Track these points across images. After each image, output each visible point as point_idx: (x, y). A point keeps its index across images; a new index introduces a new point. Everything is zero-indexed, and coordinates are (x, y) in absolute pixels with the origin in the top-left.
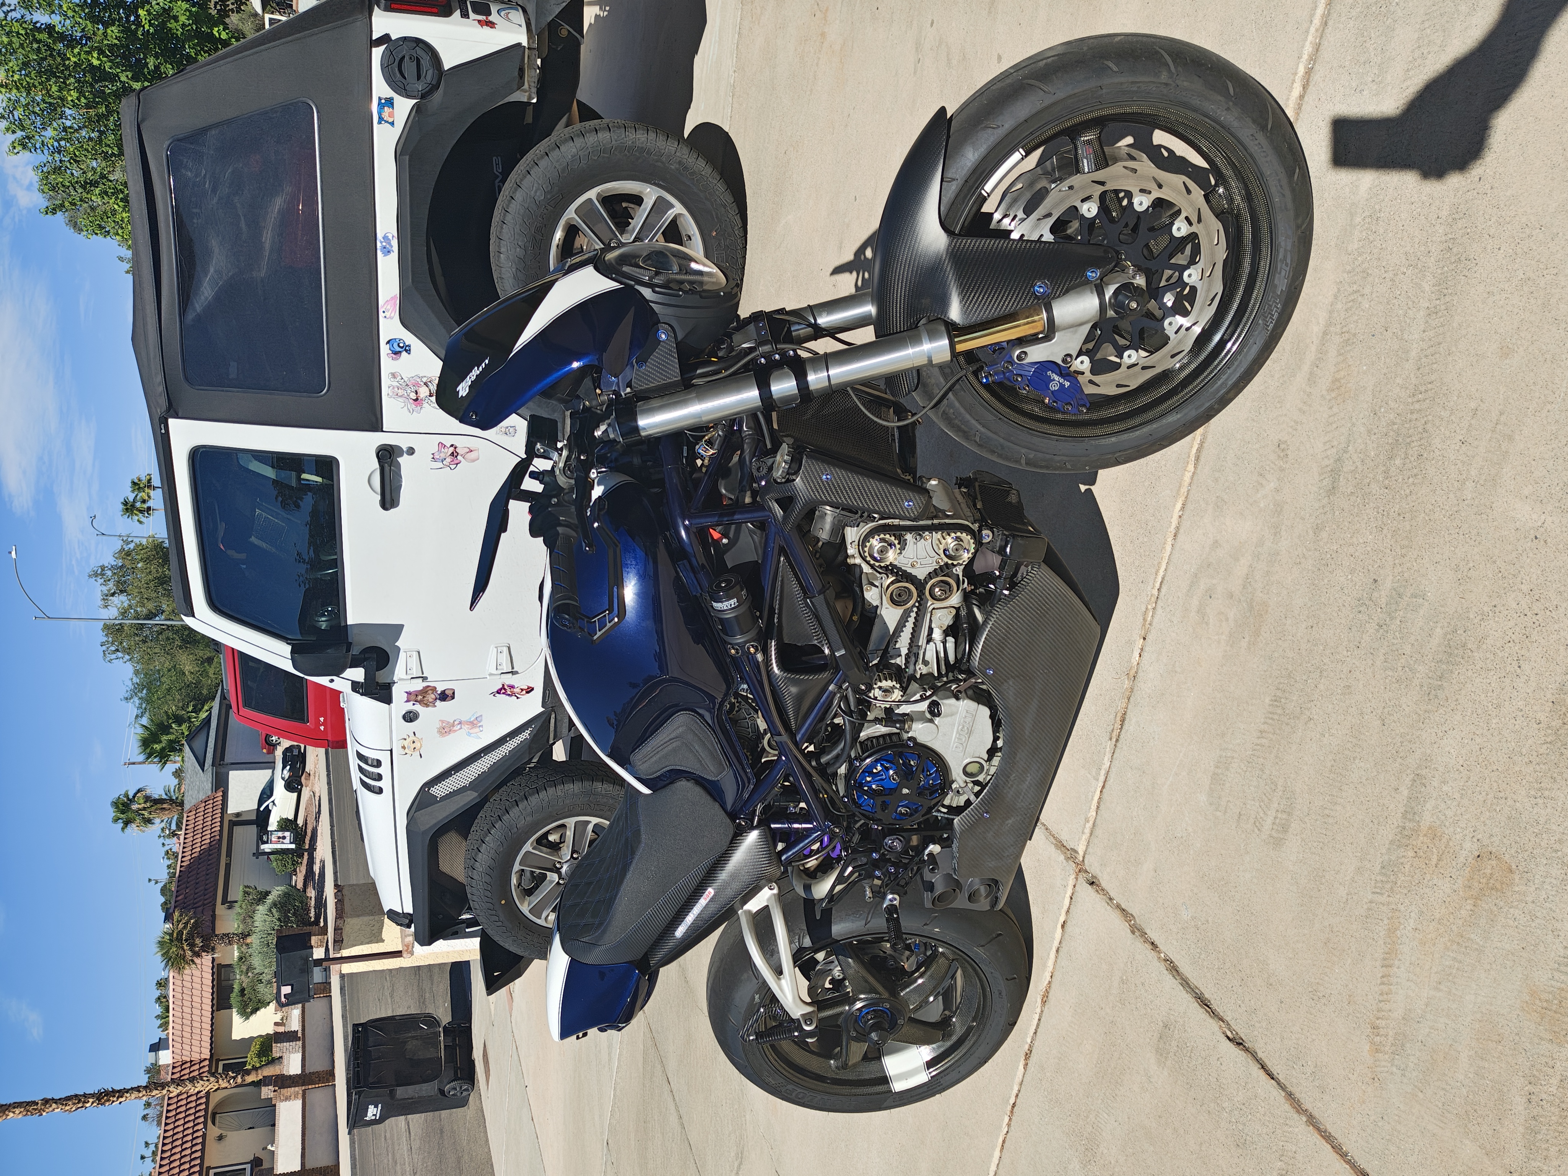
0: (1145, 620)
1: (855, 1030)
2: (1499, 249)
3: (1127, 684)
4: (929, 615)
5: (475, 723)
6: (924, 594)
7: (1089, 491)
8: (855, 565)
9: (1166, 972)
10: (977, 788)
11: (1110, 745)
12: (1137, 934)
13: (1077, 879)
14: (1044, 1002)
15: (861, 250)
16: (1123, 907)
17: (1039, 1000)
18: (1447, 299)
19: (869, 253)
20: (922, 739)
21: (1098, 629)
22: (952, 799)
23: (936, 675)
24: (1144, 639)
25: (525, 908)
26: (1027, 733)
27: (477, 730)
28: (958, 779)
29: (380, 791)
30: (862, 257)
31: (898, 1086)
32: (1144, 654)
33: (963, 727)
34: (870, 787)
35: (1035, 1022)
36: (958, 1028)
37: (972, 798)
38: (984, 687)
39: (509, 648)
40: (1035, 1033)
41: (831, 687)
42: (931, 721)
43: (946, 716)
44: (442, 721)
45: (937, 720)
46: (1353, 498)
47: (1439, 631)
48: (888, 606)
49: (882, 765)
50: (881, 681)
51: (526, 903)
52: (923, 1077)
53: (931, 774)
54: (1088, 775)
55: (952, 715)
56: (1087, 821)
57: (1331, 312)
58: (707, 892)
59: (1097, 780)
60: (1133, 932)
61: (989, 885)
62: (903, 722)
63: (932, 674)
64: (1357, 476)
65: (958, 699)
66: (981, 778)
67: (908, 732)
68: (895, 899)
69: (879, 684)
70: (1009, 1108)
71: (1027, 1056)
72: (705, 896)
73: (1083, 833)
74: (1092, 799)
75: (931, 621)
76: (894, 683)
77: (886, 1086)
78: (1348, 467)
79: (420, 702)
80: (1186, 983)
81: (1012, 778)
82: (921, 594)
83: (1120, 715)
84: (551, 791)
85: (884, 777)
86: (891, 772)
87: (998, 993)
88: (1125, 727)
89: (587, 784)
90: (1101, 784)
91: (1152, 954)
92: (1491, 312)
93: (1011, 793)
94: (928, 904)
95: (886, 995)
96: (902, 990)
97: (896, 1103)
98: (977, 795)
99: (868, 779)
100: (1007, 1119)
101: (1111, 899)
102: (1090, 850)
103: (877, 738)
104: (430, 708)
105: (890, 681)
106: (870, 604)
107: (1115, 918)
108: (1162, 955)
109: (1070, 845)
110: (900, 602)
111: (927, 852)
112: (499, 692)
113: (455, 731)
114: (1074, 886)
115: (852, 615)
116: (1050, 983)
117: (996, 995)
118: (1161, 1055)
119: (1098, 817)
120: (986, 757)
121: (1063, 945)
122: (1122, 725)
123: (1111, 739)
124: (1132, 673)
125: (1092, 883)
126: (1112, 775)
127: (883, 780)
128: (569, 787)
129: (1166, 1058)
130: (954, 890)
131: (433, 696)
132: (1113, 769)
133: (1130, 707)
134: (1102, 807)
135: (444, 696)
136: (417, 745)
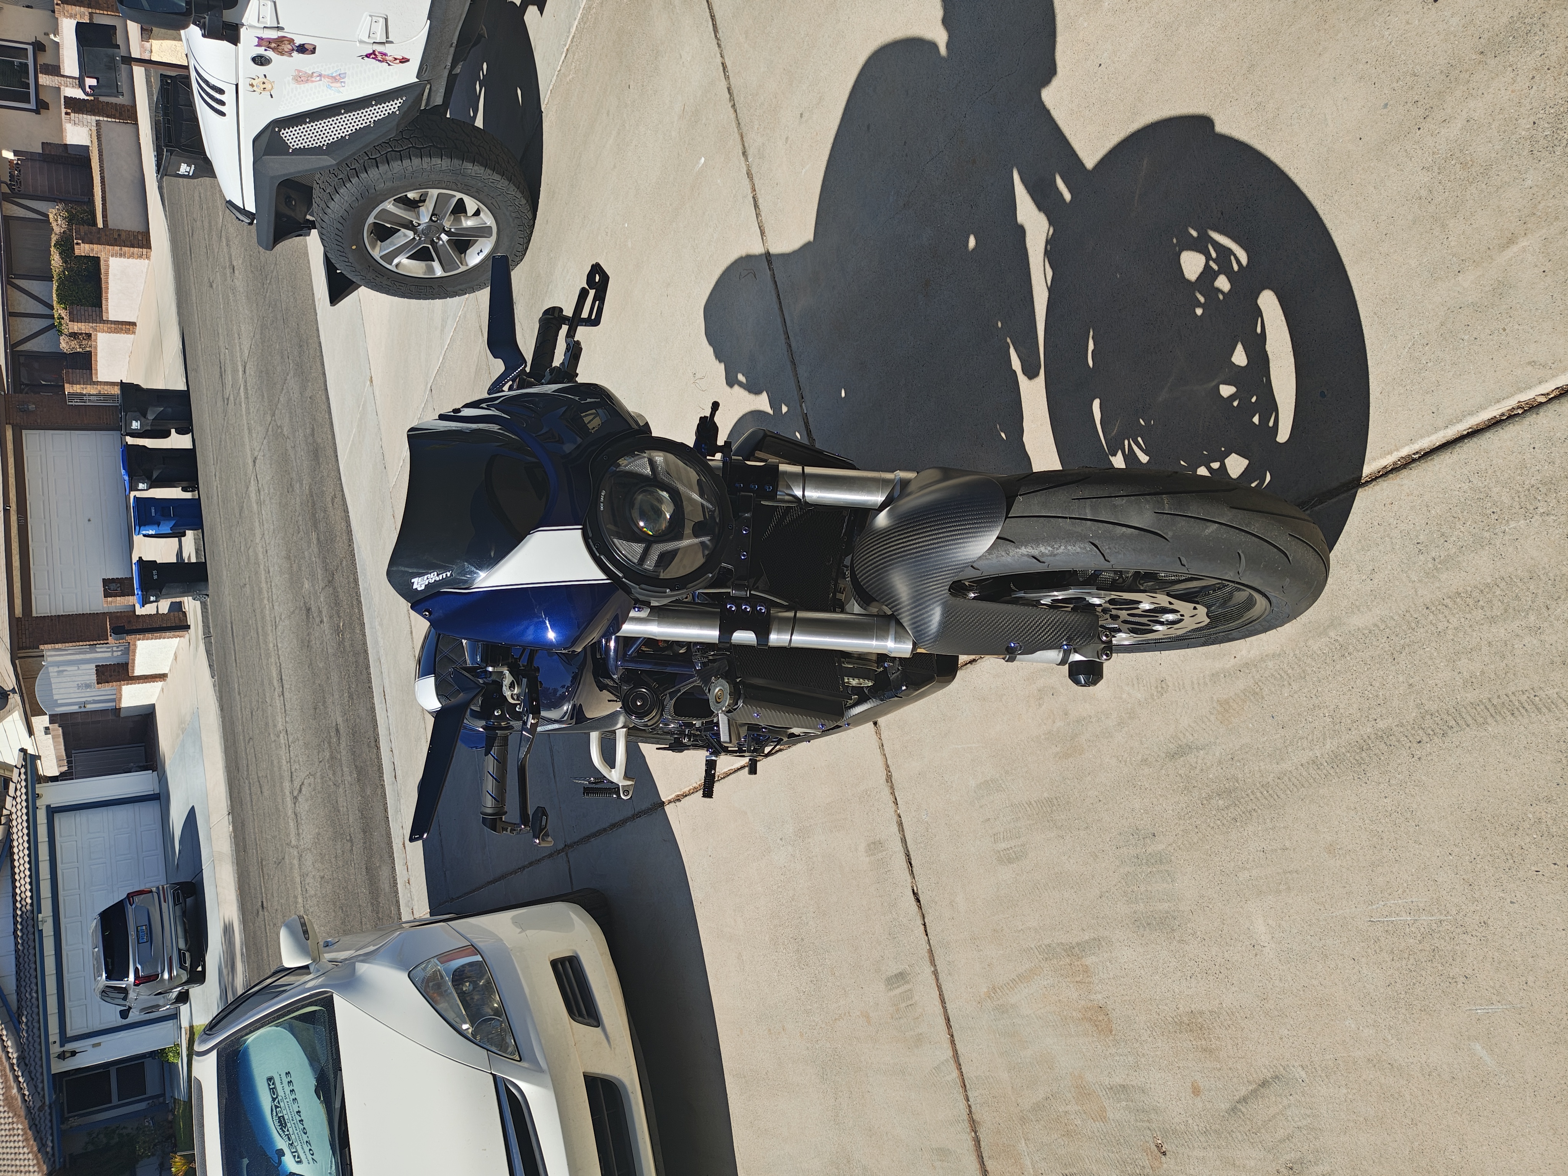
2: (1386, 797)
5: (337, 79)
12: (889, 784)
16: (888, 763)
18: (1332, 771)
25: (377, 253)
27: (339, 85)
29: (223, 114)
39: (386, 20)
44: (299, 71)
46: (1178, 779)
47: (1166, 905)
51: (377, 249)
57: (1262, 660)
64: (1192, 772)
78: (1191, 758)
79: (273, 49)
80: (904, 841)
84: (416, 161)
89: (456, 162)
92: (1346, 820)
101: (882, 748)
104: (284, 57)
107: (880, 760)
108: (898, 812)
112: (368, 56)
113: (313, 81)
128: (437, 161)
131: (290, 47)
135: (302, 49)
136: (267, 86)
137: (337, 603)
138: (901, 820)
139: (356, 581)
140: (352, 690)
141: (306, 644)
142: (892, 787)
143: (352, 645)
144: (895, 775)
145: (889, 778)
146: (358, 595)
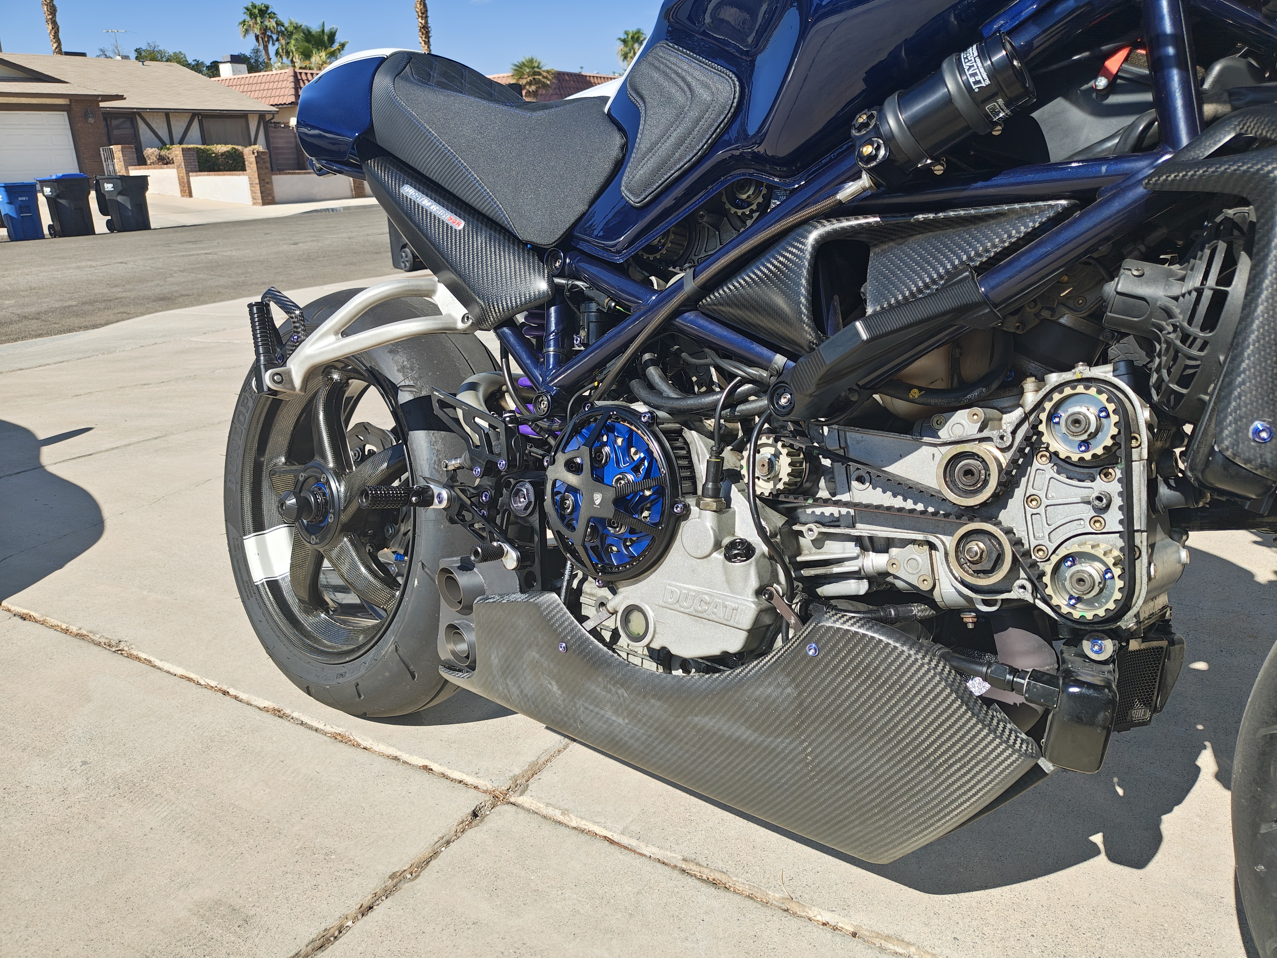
0: (888, 938)
1: (306, 479)
3: (775, 896)
4: (920, 537)
6: (971, 520)
7: (1094, 851)
8: (1022, 393)
9: (323, 927)
10: (607, 635)
11: (675, 857)
12: (390, 883)
13: (485, 792)
14: (335, 737)
16: (433, 863)
17: (339, 730)
20: (686, 530)
21: (885, 860)
22: (592, 595)
23: (799, 559)
24: (854, 935)
26: (696, 719)
28: (619, 597)
31: (250, 543)
32: (827, 934)
33: (707, 603)
34: (605, 444)
35: (315, 724)
36: (311, 619)
37: (589, 625)
38: (779, 642)
40: (302, 723)
41: (780, 360)
42: (717, 546)
43: (726, 571)
45: (719, 556)
48: (938, 457)
49: (642, 460)
50: (788, 454)
52: (258, 575)
53: (627, 547)
54: (630, 819)
55: (728, 582)
56: (565, 812)
58: (458, 220)
59: (622, 833)
60: (393, 876)
61: (467, 657)
62: (716, 495)
63: (800, 554)
65: (759, 592)
66: (624, 641)
67: (698, 505)
68: (440, 502)
69: (784, 451)
70: (225, 688)
71: (278, 713)
72: (454, 217)
73: (548, 805)
74: (595, 823)
75: (904, 543)
76: (786, 479)
77: (251, 529)
81: (621, 691)
82: (971, 513)
83: (723, 878)
85: (622, 465)
86: (630, 477)
87: (340, 672)
88: (705, 888)
90: (616, 838)
91: (354, 906)
93: (598, 690)
94: (444, 563)
95: (344, 518)
96: (351, 541)
97: (231, 540)
98: (595, 632)
99: (619, 441)
100: (213, 684)
101: (448, 843)
102: (522, 814)
103: (689, 457)
105: (789, 470)
106: (942, 424)
107: (420, 850)
108: (350, 923)
109: (533, 785)
110: (952, 475)
111: (506, 547)
114: (476, 788)
115: (920, 389)
116: (359, 745)
117: (340, 669)
118: (210, 909)
119: (567, 831)
120: (656, 645)
121: (401, 767)
122: (707, 881)
123: (685, 860)
124: (793, 907)
125: (475, 815)
126: (629, 858)
127: (618, 463)
129: (203, 917)
130: (460, 602)
132: (639, 862)
133: (738, 898)
134: (583, 838)
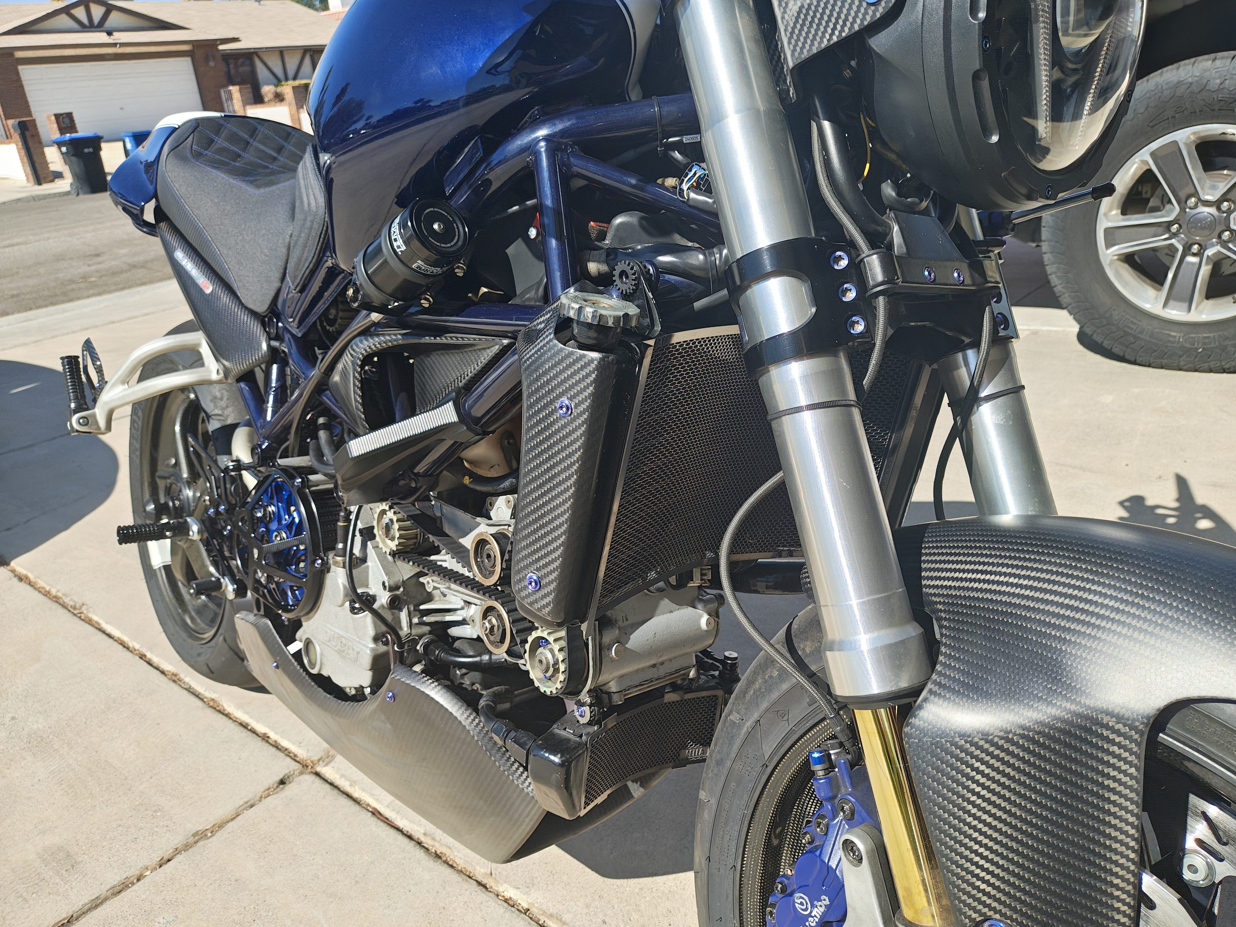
11: (419, 831)
12: (191, 840)
13: (299, 761)
15: (1208, 513)
19: (1204, 524)
23: (422, 607)
30: (1199, 515)
32: (504, 910)
33: (344, 645)
43: (353, 620)
45: (348, 605)
50: (398, 520)
55: (356, 628)
60: (194, 835)
65: (375, 639)
67: (332, 563)
69: (395, 518)
72: (206, 282)
74: (371, 795)
88: (429, 861)
90: (382, 810)
91: (157, 859)
101: (251, 806)
106: (492, 506)
108: (148, 873)
114: (294, 757)
115: (473, 474)
118: (52, 853)
120: (324, 673)
125: (282, 782)
129: (45, 860)
137: (114, 274)
138: (133, 884)
139: (144, 284)
140: (23, 297)
141: (60, 258)
142: (187, 847)
143: (73, 290)
144: (213, 843)
145: (200, 836)
146: (130, 287)
